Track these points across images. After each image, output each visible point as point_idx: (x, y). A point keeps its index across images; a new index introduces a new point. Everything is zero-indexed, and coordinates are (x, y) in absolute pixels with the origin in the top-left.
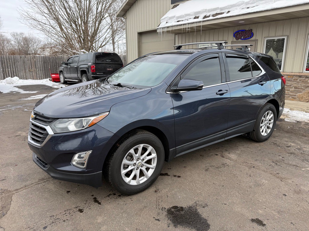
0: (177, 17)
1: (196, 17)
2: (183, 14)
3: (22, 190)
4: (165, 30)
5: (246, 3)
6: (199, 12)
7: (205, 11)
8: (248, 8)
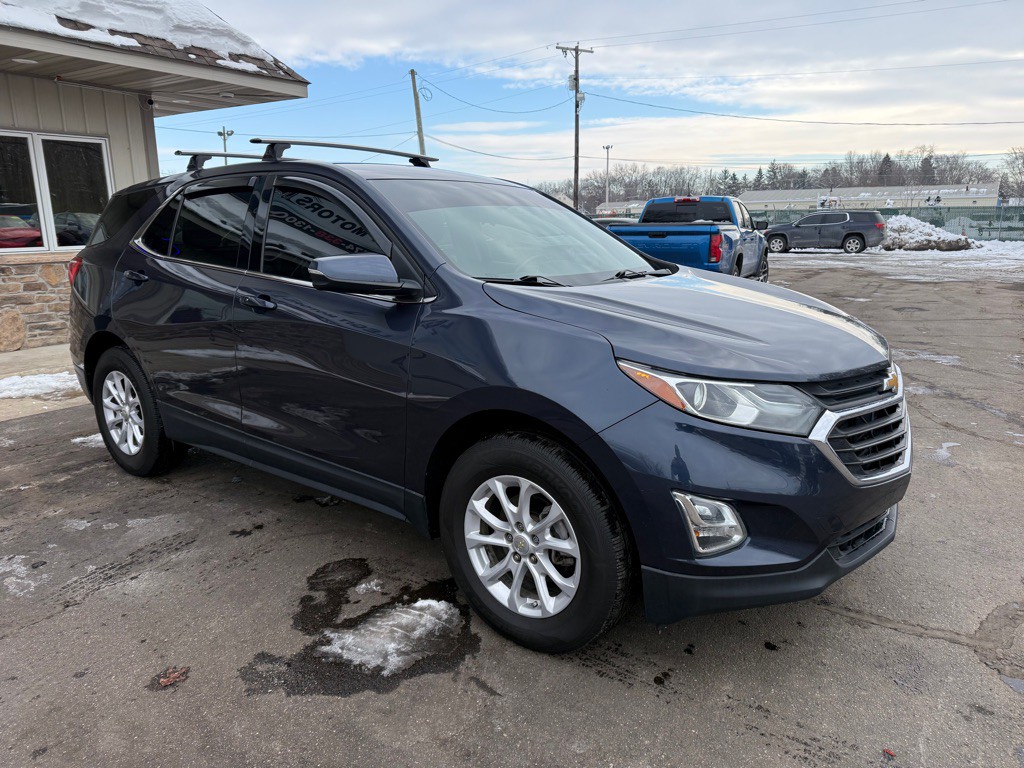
3: (938, 630)
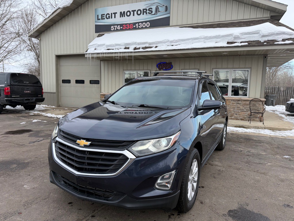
0: (107, 45)
1: (126, 47)
2: (114, 44)
4: (95, 56)
5: (170, 41)
6: (129, 44)
7: (135, 43)
8: (172, 45)
